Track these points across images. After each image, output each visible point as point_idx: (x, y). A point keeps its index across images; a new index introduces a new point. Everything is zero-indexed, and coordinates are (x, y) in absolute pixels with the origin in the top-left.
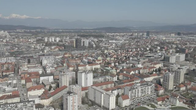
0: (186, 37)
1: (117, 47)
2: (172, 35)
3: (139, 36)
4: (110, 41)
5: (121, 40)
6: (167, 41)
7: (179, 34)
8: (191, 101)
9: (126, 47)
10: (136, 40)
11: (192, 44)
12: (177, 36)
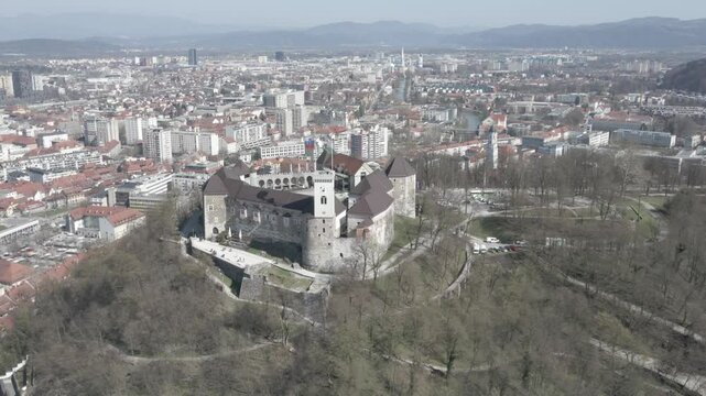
0: (300, 65)
2: (261, 59)
3: (166, 66)
4: (90, 80)
5: (125, 77)
7: (279, 56)
12: (275, 62)
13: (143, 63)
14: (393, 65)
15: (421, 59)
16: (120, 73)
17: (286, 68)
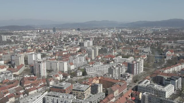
0: (86, 32)
1: (35, 41)
2: (73, 30)
3: (47, 32)
5: (34, 36)
6: (73, 35)
7: (79, 29)
8: (107, 62)
9: (43, 40)
10: (46, 35)
11: (91, 36)
12: (77, 31)
13: (40, 32)
14: (112, 32)
15: (120, 30)
16: (33, 35)
17: (81, 33)
